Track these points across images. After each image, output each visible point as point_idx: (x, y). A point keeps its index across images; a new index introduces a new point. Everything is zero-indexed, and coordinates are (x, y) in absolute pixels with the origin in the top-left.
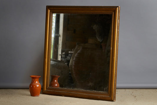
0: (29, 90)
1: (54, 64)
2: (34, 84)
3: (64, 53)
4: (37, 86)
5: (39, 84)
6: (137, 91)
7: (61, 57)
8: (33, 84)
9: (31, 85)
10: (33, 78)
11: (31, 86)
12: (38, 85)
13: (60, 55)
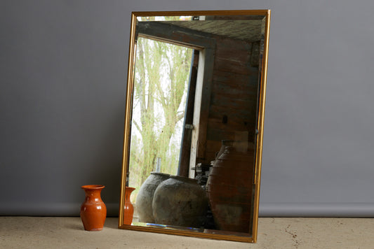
1: (175, 184)
3: (200, 164)
4: (98, 208)
5: (102, 203)
7: (196, 174)
8: (88, 204)
12: (98, 205)
13: (193, 169)
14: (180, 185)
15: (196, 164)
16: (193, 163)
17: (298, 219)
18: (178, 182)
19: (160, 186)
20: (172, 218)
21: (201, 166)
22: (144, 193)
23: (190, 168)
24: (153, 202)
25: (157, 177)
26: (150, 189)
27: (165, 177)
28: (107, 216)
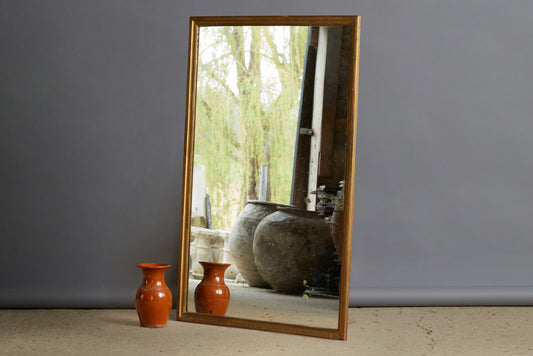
1: (285, 220)
3: (323, 187)
5: (167, 289)
6: (434, 312)
9: (140, 293)
13: (313, 193)
14: (292, 221)
15: (318, 186)
16: (313, 185)
18: (290, 217)
19: (262, 223)
20: (282, 267)
21: (325, 190)
22: (239, 231)
23: (310, 191)
24: (254, 245)
25: (259, 207)
26: (249, 225)
27: (271, 208)
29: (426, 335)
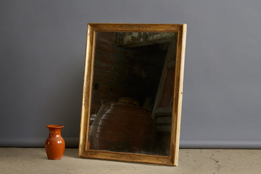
0: (45, 149)
2: (53, 139)
4: (59, 142)
5: (62, 138)
6: (219, 152)
8: (51, 139)
9: (48, 141)
10: (52, 129)
11: (49, 143)
12: (59, 140)
17: (220, 150)
28: (66, 148)
29: (215, 163)
